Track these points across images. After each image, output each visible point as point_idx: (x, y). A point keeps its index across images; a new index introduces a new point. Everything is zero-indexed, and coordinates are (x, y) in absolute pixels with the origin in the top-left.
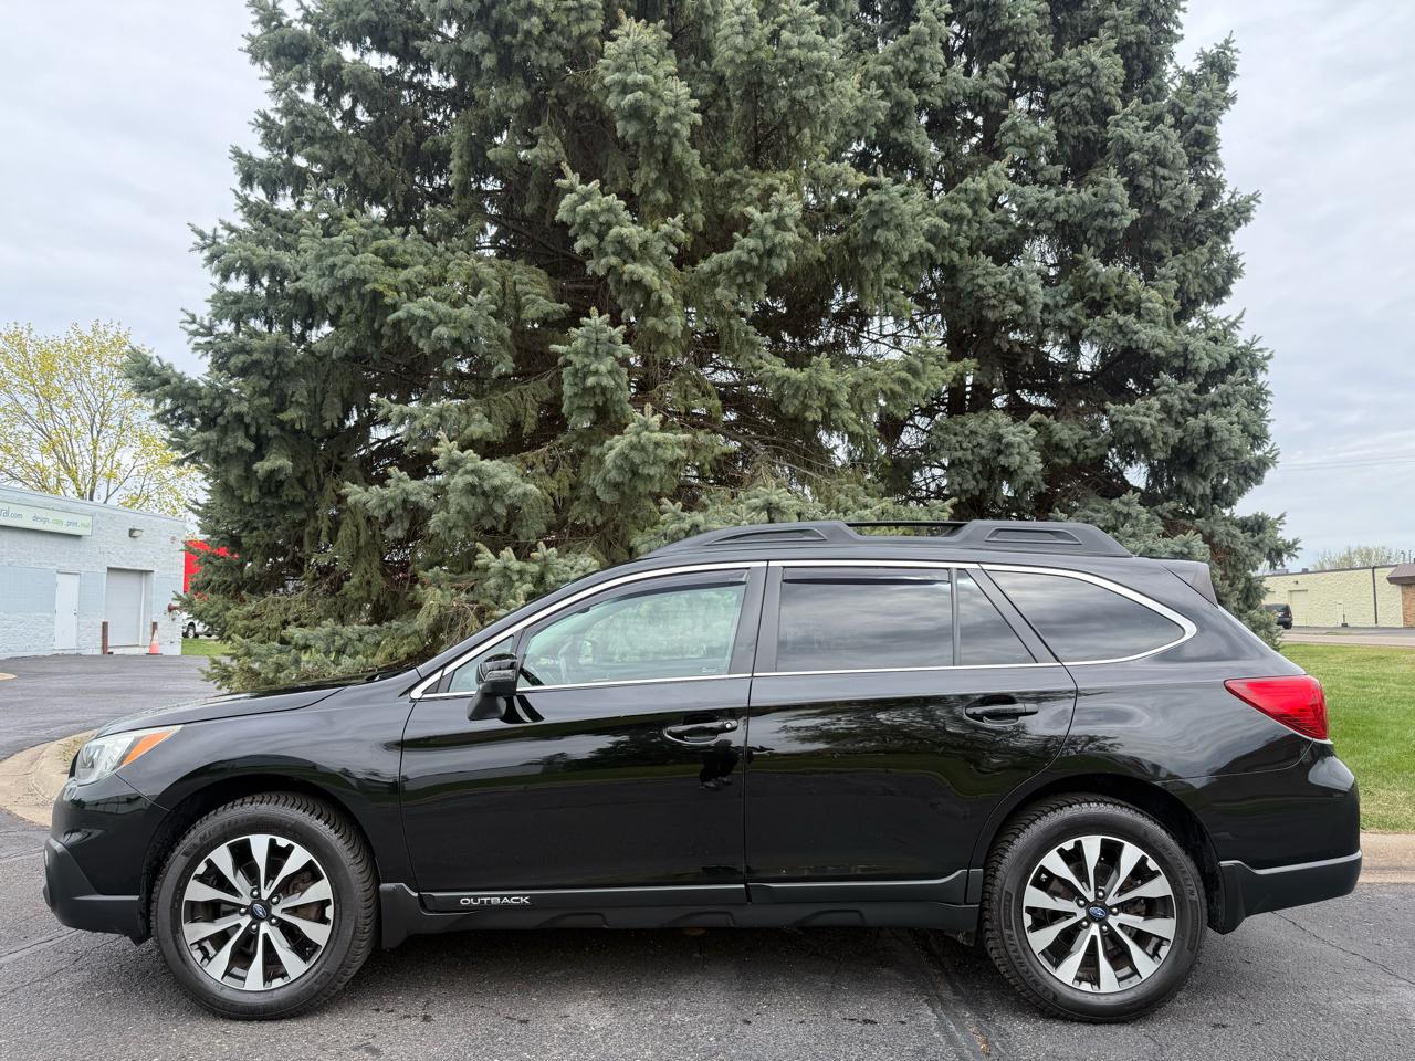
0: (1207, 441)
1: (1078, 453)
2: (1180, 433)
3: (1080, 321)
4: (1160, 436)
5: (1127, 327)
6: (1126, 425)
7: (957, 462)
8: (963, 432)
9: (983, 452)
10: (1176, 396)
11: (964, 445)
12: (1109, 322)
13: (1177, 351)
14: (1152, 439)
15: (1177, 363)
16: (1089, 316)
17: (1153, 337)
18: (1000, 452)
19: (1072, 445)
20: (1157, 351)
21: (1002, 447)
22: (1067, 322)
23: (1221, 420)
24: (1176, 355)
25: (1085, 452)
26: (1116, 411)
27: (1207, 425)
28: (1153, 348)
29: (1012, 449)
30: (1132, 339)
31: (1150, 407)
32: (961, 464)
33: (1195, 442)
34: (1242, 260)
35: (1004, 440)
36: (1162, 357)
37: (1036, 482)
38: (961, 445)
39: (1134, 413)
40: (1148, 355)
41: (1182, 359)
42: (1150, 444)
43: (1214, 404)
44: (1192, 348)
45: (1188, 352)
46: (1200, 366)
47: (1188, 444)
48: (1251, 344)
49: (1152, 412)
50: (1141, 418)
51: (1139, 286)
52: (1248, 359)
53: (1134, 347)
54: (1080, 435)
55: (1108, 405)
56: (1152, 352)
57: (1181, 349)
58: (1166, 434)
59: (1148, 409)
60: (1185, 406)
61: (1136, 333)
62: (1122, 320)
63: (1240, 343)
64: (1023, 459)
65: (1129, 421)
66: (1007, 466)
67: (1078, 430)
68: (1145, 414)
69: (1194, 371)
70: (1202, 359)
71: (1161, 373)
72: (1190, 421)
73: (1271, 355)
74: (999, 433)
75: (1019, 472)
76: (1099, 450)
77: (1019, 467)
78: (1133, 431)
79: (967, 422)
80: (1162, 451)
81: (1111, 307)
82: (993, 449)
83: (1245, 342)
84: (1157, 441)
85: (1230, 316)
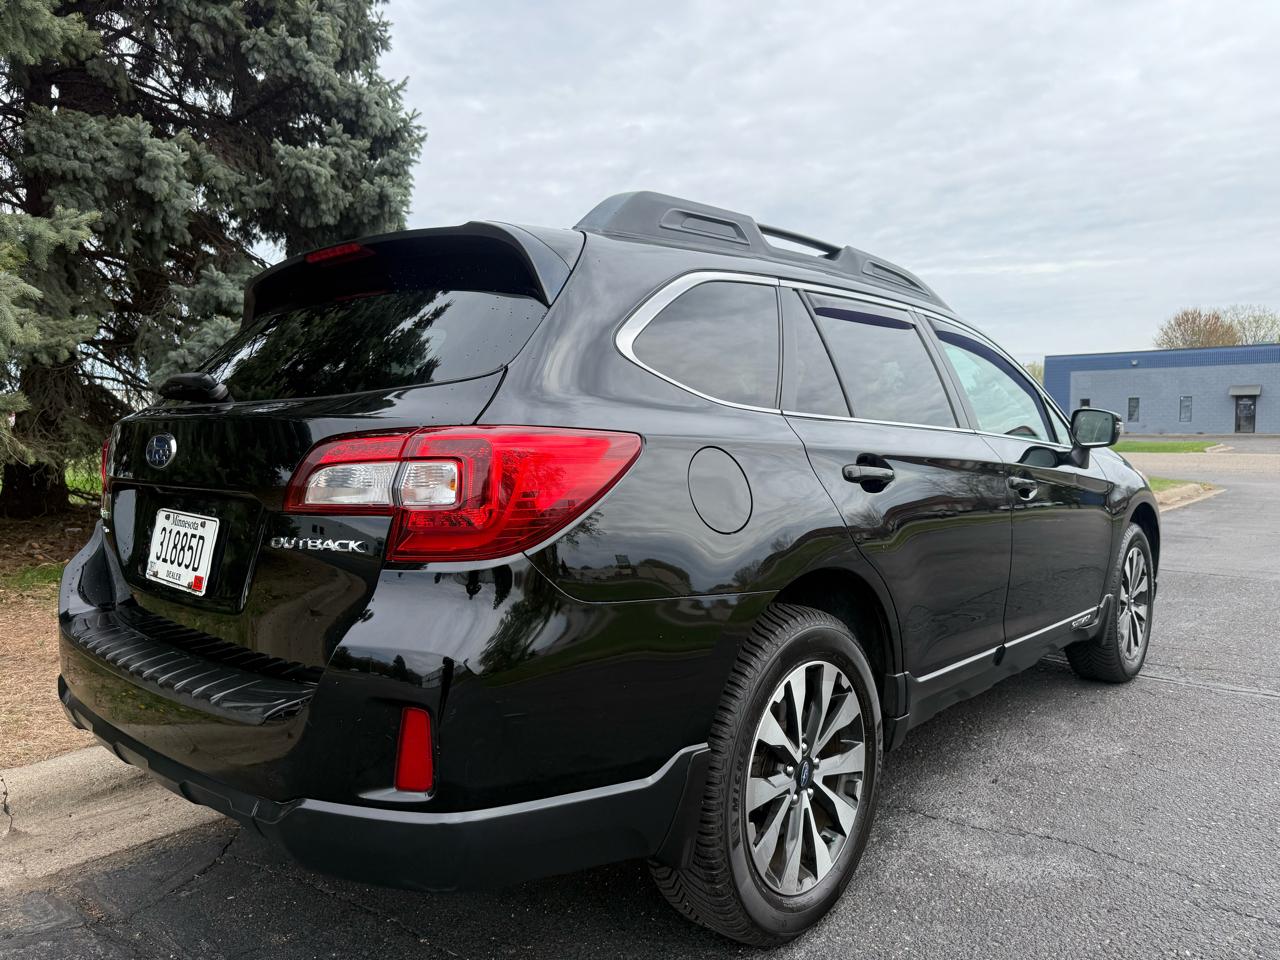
0: (379, 211)
2: (349, 198)
3: (238, 28)
4: (331, 196)
5: (297, 51)
6: (298, 173)
7: (70, 177)
8: (79, 134)
9: (109, 170)
10: (349, 152)
11: (82, 154)
12: (276, 40)
13: (349, 100)
14: (321, 198)
15: (348, 114)
16: (249, 25)
17: (325, 73)
18: (139, 171)
19: (227, 188)
20: (329, 93)
21: (145, 164)
22: (222, 23)
23: (396, 190)
24: (347, 104)
25: (241, 201)
26: (286, 153)
27: (382, 191)
28: (324, 88)
29: (157, 171)
30: (301, 69)
31: (323, 157)
32: (76, 180)
33: (366, 209)
34: (391, 31)
35: (147, 155)
36: (333, 102)
37: (179, 228)
38: (75, 154)
39: (307, 159)
40: (319, 94)
41: (353, 110)
42: (320, 203)
43: (382, 171)
44: (366, 99)
45: (361, 104)
46: (371, 124)
47: (358, 211)
48: (411, 119)
49: (326, 164)
50: (315, 167)
51: (310, 7)
52: (406, 135)
53: (304, 80)
54: (235, 177)
55: (277, 144)
56: (322, 92)
57: (354, 99)
58: (336, 194)
59: (320, 158)
60: (356, 166)
61: (307, 62)
62: (291, 41)
63: (402, 115)
64: (171, 189)
65: (302, 168)
66: (150, 192)
67: (232, 172)
68: (318, 164)
69: (365, 128)
70: (375, 116)
71: (334, 120)
72: (365, 184)
73: (426, 135)
74: (139, 142)
75: (166, 206)
76: (258, 201)
77: (166, 199)
78: (304, 182)
79: (83, 123)
80: (331, 215)
81: (277, 22)
82: (128, 167)
83: (406, 114)
84: (327, 201)
85: (392, 80)
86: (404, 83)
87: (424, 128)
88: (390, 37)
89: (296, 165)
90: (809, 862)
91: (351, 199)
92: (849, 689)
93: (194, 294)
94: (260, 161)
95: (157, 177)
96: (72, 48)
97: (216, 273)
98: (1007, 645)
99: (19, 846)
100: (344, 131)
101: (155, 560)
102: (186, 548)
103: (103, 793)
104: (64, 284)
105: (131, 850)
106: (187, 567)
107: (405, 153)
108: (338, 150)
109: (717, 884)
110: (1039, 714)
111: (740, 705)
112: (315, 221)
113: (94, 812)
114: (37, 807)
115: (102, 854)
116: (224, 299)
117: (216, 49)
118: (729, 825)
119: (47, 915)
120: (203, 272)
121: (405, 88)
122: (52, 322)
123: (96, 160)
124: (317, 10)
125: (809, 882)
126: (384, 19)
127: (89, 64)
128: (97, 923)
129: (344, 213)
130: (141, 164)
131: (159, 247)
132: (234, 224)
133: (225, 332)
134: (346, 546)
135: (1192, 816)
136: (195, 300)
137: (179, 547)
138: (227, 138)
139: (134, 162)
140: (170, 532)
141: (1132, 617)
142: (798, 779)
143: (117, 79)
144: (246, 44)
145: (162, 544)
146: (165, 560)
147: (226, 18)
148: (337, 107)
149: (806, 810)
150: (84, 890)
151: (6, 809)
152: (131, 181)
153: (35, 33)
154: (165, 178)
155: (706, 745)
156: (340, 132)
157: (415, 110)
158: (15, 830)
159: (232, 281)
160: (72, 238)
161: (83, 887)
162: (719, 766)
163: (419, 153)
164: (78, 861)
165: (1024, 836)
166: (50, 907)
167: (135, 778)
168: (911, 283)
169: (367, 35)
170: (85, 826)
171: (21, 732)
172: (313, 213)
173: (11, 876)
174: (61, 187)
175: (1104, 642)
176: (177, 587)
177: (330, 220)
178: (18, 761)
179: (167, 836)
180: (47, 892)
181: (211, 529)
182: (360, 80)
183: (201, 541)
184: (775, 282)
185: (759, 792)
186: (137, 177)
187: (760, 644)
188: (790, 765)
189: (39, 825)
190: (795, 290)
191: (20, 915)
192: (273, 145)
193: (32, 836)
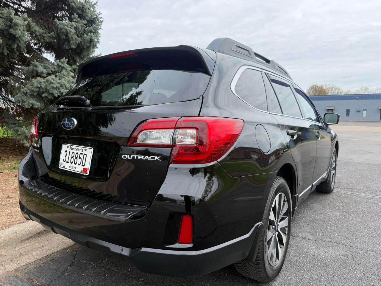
0: (90, 44)
1: (41, 39)
2: (79, 40)
4: (74, 39)
6: (64, 30)
10: (80, 25)
14: (71, 39)
15: (80, 12)
18: (10, 27)
19: (39, 34)
20: (73, 4)
21: (13, 24)
23: (95, 38)
24: (79, 8)
25: (43, 39)
26: (60, 24)
27: (91, 38)
28: (71, 2)
29: (17, 27)
31: (72, 26)
33: (86, 44)
35: (13, 21)
36: (74, 8)
37: (23, 47)
39: (67, 26)
40: (70, 4)
41: (81, 11)
42: (70, 41)
43: (91, 32)
44: (86, 7)
45: (84, 9)
46: (87, 16)
47: (83, 44)
48: (99, 15)
49: (73, 28)
52: (97, 20)
54: (41, 31)
56: (71, 4)
57: (81, 7)
58: (76, 38)
59: (71, 26)
60: (82, 29)
64: (21, 34)
66: (14, 34)
67: (40, 29)
68: (70, 28)
69: (84, 17)
70: (88, 13)
71: (75, 13)
72: (85, 36)
73: (103, 21)
74: (11, 17)
75: (20, 39)
76: (49, 39)
77: (20, 37)
78: (65, 34)
80: (74, 45)
82: (6, 25)
83: (97, 13)
84: (73, 41)
85: (93, 2)
86: (97, 3)
87: (103, 18)
89: (63, 28)
90: (277, 255)
92: (286, 201)
93: (28, 69)
94: (49, 26)
95: (17, 29)
97: (36, 63)
98: (313, 184)
101: (63, 162)
102: (78, 158)
103: (27, 239)
105: (41, 259)
106: (79, 165)
107: (97, 26)
108: (76, 24)
109: (260, 265)
112: (69, 47)
113: (24, 246)
114: (4, 245)
115: (31, 261)
116: (39, 72)
120: (32, 62)
121: (97, 4)
125: (277, 261)
129: (78, 45)
130: (11, 24)
131: (16, 54)
132: (36, 47)
133: (40, 82)
134: (154, 158)
135: (367, 233)
136: (29, 71)
137: (74, 158)
138: (38, 18)
139: (9, 23)
140: (69, 152)
142: (275, 230)
145: (66, 156)
146: (68, 162)
148: (76, 9)
149: (277, 239)
150: (29, 274)
152: (7, 30)
154: (19, 30)
155: (261, 222)
156: (77, 18)
157: (100, 12)
159: (41, 66)
164: (23, 264)
165: (324, 242)
166: (19, 282)
167: (36, 234)
168: (285, 73)
170: (22, 251)
172: (68, 44)
176: (75, 172)
177: (73, 47)
179: (52, 254)
180: (15, 276)
181: (89, 152)
182: (82, 1)
183: (85, 156)
184: (260, 70)
185: (269, 235)
186: (10, 29)
188: (274, 226)
190: (265, 73)
192: (55, 21)
193: (4, 256)
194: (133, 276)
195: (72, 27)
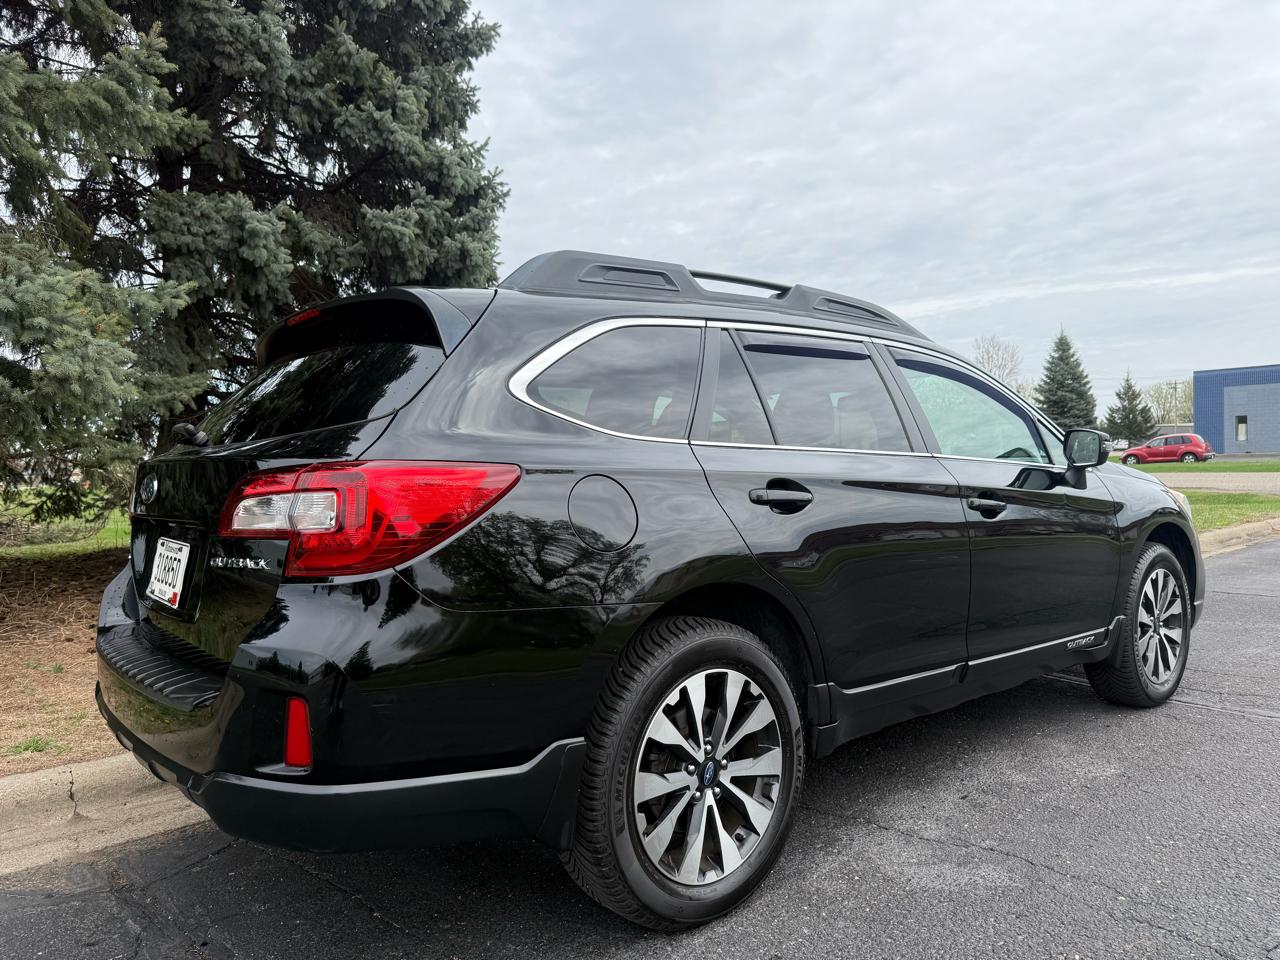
0: (461, 264)
1: (329, 262)
2: (434, 254)
3: (331, 107)
4: (417, 253)
5: (384, 123)
6: (384, 234)
7: (184, 250)
8: (192, 212)
9: (218, 242)
10: (432, 212)
11: (194, 229)
12: (364, 115)
13: (432, 163)
14: (408, 255)
15: (432, 177)
16: (341, 103)
17: (409, 141)
18: (241, 242)
19: (323, 252)
20: (413, 158)
21: (245, 235)
22: (316, 104)
23: (476, 244)
24: (430, 167)
26: (373, 216)
27: (463, 247)
28: (409, 154)
29: (257, 240)
30: (387, 139)
31: (408, 218)
32: (190, 253)
33: (449, 263)
34: (478, 95)
35: (247, 227)
36: (418, 166)
37: (282, 289)
38: (189, 229)
39: (393, 221)
40: (405, 160)
41: (437, 173)
42: (407, 260)
43: (466, 228)
44: (447, 162)
45: (443, 166)
46: (453, 185)
47: (443, 266)
48: (494, 176)
49: (411, 224)
50: (399, 228)
51: (395, 82)
52: (490, 191)
53: (390, 148)
54: (331, 240)
55: (365, 208)
56: (407, 159)
57: (436, 162)
58: (422, 252)
59: (405, 219)
60: (440, 224)
61: (392, 133)
62: (377, 115)
63: (484, 173)
64: (270, 255)
65: (388, 229)
66: (251, 260)
67: (329, 236)
68: (403, 224)
69: (448, 188)
70: (455, 177)
71: (418, 184)
72: (447, 241)
73: (509, 191)
74: (241, 216)
75: (266, 270)
76: (353, 261)
77: (265, 265)
78: (391, 241)
79: (196, 202)
80: (418, 270)
81: (366, 98)
82: (232, 239)
83: (489, 172)
84: (413, 259)
85: (476, 142)
86: (486, 144)
87: (507, 184)
88: (478, 101)
89: (382, 227)
90: (713, 856)
91: (436, 255)
92: (760, 697)
94: (354, 226)
95: (256, 246)
96: (184, 137)
98: (970, 663)
99: (80, 827)
100: (428, 193)
101: (154, 581)
102: (171, 570)
104: (184, 344)
105: (165, 833)
106: (170, 585)
107: (484, 209)
108: (422, 210)
109: (603, 867)
110: (1044, 736)
111: (627, 706)
112: (404, 276)
113: (146, 802)
114: (98, 795)
115: (141, 836)
117: (312, 127)
118: (612, 814)
119: (84, 882)
121: (487, 148)
122: (170, 379)
123: (207, 234)
124: (402, 83)
125: (712, 876)
126: (472, 85)
127: (203, 150)
128: (119, 891)
129: (431, 267)
130: (244, 236)
131: (265, 308)
132: (347, 281)
134: (258, 564)
135: (1151, 835)
137: (167, 569)
138: (327, 205)
139: (237, 233)
140: (164, 557)
141: (1161, 640)
142: (701, 779)
143: (227, 161)
144: (338, 121)
145: (158, 567)
146: (159, 580)
147: (320, 99)
148: (422, 170)
149: (710, 808)
150: (118, 863)
151: (72, 796)
152: (236, 249)
153: (147, 129)
155: (582, 739)
156: (424, 194)
157: (497, 168)
158: (79, 814)
160: (172, 305)
161: (119, 861)
162: (602, 759)
163: (504, 208)
164: (122, 840)
165: (967, 847)
166: (89, 876)
168: (875, 315)
169: (455, 101)
170: (135, 814)
171: (98, 734)
172: (402, 269)
173: (66, 851)
174: (178, 260)
175: (1118, 665)
176: (163, 602)
177: (416, 275)
178: (87, 757)
179: (198, 824)
180: (89, 865)
181: (185, 553)
182: (445, 145)
183: (179, 563)
184: (702, 323)
185: (650, 786)
186: (240, 246)
187: (653, 651)
188: (691, 764)
189: (98, 811)
190: (723, 329)
191: (64, 881)
192: (362, 210)
193: (90, 820)
194: (343, 888)
195: (407, 223)
